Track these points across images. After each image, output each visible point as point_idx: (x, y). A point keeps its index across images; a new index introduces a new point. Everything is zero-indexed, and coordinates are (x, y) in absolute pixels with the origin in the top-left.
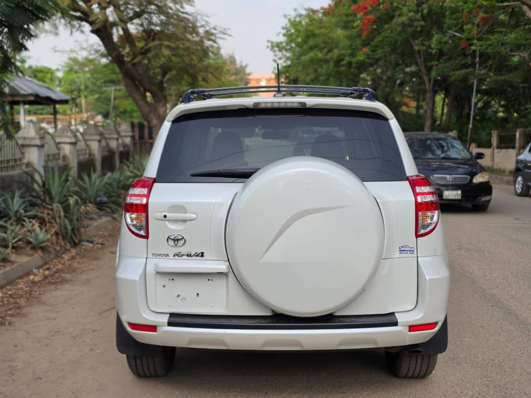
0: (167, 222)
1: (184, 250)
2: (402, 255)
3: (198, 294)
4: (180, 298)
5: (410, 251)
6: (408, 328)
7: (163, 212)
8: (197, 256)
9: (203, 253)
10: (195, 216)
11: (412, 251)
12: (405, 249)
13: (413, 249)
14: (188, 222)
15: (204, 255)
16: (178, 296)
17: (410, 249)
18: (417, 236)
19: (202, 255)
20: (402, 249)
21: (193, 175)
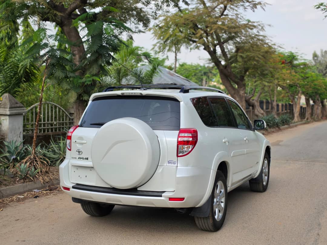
0: (77, 144)
1: (81, 156)
2: (169, 165)
3: (86, 176)
4: (80, 177)
5: (173, 163)
6: (168, 199)
7: (75, 139)
8: (86, 159)
9: (88, 158)
10: (86, 142)
11: (174, 163)
12: (171, 162)
13: (175, 162)
14: (84, 144)
15: (88, 159)
16: (79, 176)
17: (173, 162)
18: (178, 156)
19: (87, 159)
20: (170, 162)
21: (91, 124)
